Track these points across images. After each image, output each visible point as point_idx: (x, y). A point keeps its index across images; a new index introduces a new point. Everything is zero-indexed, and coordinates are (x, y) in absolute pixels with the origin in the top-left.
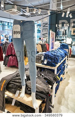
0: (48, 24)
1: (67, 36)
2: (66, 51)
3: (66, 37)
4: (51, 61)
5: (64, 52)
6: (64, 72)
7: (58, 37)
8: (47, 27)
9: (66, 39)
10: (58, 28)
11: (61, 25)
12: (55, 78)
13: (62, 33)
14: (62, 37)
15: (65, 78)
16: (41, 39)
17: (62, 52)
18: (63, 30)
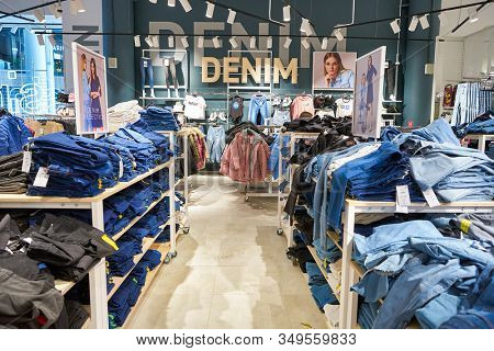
0: (100, 31)
1: (185, 87)
2: (168, 138)
3: (181, 90)
4: (66, 170)
5: (153, 141)
6: (163, 227)
7: (148, 91)
8: (96, 43)
9: (182, 101)
10: (147, 54)
11: (156, 39)
12: (90, 244)
13: (163, 76)
14: (166, 90)
15: (172, 251)
16: (66, 101)
17: (143, 139)
18: (167, 63)
